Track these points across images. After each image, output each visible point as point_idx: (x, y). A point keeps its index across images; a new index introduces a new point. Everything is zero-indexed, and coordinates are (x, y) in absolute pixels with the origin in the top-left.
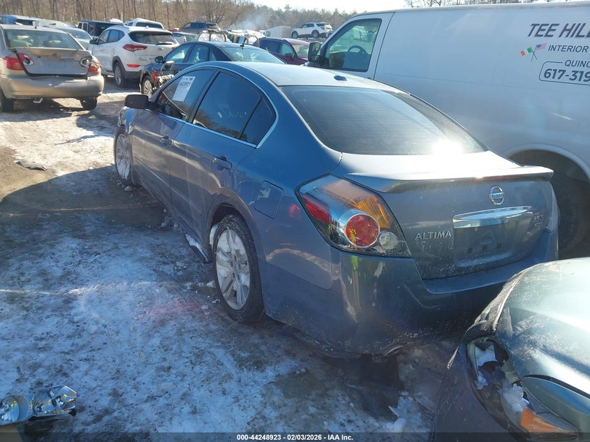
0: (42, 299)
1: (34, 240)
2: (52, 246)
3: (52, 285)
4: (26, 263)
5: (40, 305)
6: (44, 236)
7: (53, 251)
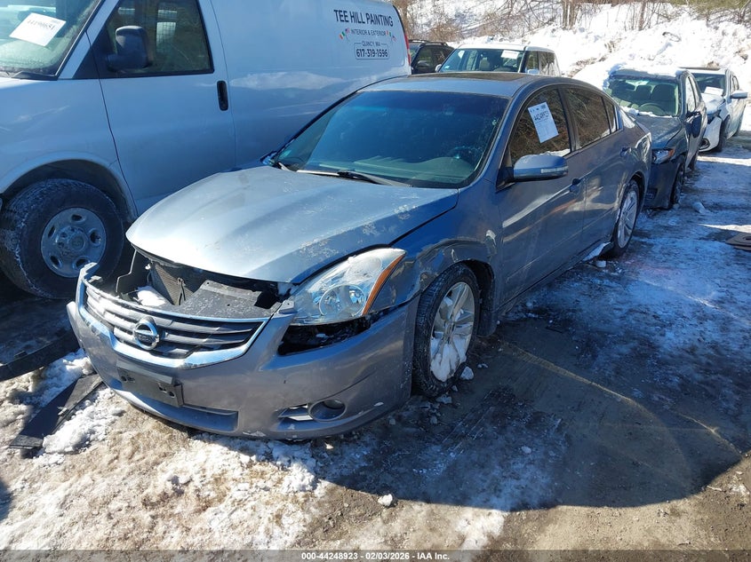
0: (740, 314)
1: (707, 370)
2: (692, 350)
3: (723, 319)
4: (735, 348)
5: (744, 311)
6: (691, 367)
7: (697, 344)
